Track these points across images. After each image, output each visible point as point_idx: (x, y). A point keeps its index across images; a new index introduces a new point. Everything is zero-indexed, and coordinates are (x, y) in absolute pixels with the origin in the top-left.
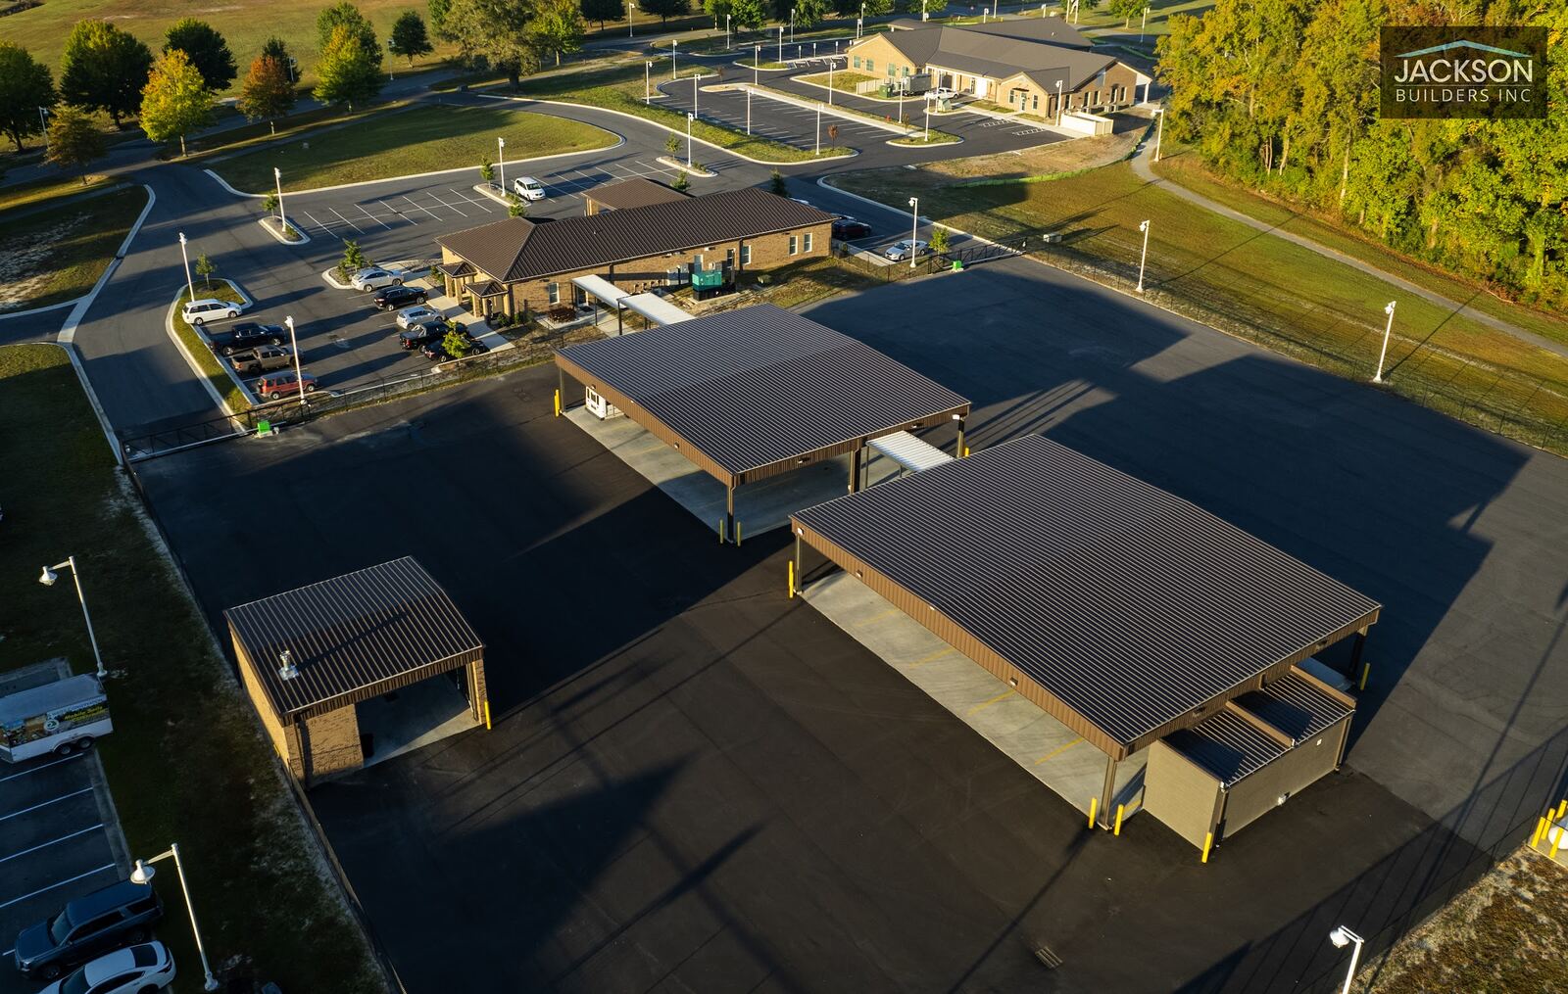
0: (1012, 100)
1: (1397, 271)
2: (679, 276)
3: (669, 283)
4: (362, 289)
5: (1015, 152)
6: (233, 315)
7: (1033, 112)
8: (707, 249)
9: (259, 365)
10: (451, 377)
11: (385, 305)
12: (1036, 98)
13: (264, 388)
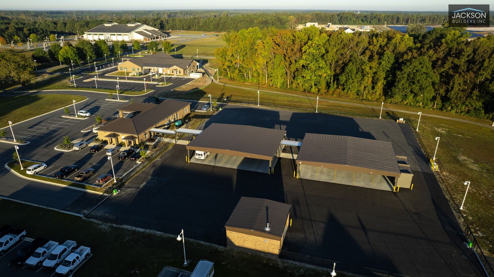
0: (173, 72)
1: (290, 93)
2: (168, 124)
3: (166, 127)
4: (79, 149)
5: (188, 83)
6: (45, 168)
7: (180, 74)
8: (171, 116)
9: (85, 177)
10: (146, 163)
11: (95, 151)
12: (180, 71)
13: (101, 181)
